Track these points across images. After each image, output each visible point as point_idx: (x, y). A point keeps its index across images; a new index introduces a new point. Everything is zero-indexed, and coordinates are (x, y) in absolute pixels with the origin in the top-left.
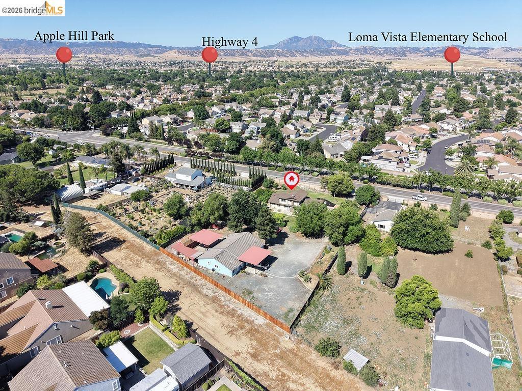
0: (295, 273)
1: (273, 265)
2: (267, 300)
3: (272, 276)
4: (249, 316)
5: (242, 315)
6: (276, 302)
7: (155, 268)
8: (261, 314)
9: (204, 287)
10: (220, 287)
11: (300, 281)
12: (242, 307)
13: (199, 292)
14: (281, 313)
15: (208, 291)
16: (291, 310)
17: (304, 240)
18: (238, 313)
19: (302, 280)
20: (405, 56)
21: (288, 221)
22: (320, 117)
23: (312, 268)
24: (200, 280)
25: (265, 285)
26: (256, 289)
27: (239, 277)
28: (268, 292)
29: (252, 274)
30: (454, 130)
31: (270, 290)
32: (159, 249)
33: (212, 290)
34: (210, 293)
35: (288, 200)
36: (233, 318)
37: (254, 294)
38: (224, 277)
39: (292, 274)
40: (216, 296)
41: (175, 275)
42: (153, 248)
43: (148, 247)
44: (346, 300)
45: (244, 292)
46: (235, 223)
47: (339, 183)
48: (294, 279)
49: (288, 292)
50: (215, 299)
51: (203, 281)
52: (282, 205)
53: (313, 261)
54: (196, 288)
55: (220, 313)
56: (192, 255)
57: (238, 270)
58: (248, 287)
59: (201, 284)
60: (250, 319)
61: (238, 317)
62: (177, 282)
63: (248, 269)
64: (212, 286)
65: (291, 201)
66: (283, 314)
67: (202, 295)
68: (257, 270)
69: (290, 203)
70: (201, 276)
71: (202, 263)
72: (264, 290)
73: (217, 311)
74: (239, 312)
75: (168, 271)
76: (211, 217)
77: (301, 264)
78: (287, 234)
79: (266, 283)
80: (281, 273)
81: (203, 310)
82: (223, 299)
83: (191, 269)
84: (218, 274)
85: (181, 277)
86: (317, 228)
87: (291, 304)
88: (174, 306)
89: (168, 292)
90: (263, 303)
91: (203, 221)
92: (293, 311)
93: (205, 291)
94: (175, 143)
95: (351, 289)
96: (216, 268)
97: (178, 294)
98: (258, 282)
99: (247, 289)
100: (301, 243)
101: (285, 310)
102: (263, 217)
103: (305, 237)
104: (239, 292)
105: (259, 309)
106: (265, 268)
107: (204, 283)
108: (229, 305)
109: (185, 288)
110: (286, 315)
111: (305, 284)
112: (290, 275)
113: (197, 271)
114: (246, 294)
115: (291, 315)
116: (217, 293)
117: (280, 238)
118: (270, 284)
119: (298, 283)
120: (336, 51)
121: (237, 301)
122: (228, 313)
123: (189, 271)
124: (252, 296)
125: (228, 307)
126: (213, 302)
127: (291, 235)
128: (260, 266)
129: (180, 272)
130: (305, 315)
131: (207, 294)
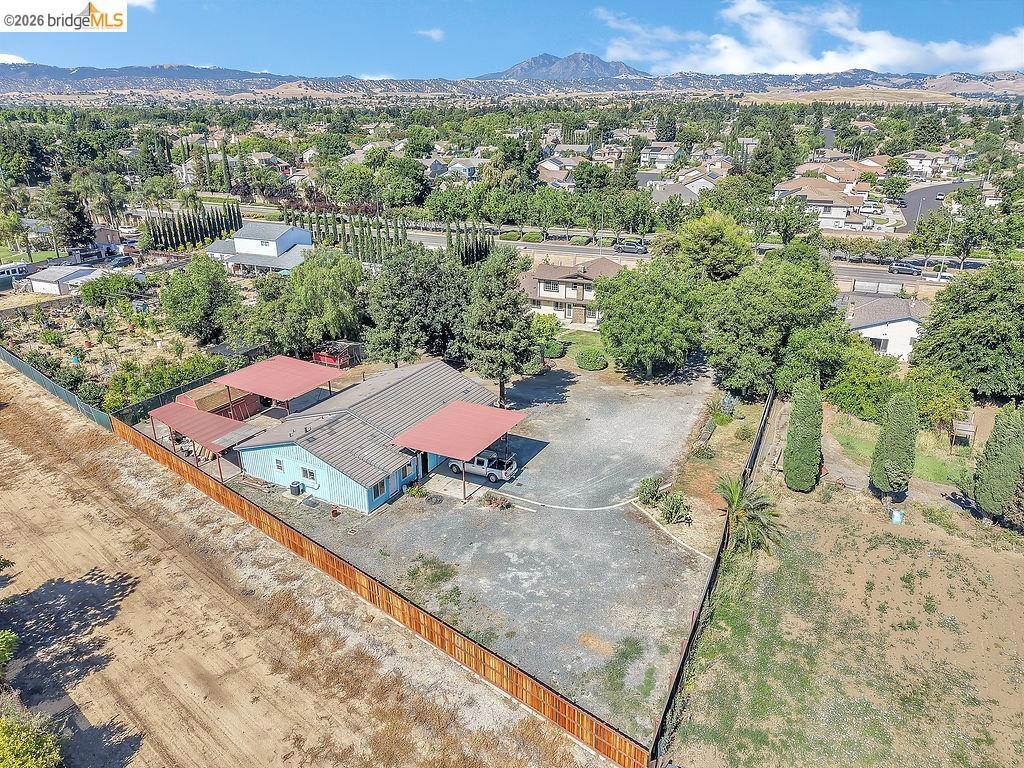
0: (622, 489)
1: (532, 468)
2: (515, 605)
3: (531, 506)
4: (435, 686)
5: (398, 680)
6: (559, 614)
7: (69, 490)
8: (491, 674)
9: (244, 556)
10: (311, 555)
11: (644, 520)
12: (400, 643)
13: (220, 577)
14: (587, 664)
15: (259, 572)
16: (631, 649)
17: (631, 388)
18: (383, 671)
19: (654, 514)
20: (765, 90)
21: (570, 343)
22: (616, 157)
23: (682, 472)
24: (236, 529)
25: (505, 542)
26: (468, 557)
27: (400, 512)
28: (520, 567)
29: (453, 501)
30: (936, 172)
31: (529, 561)
32: (110, 427)
33: (277, 566)
34: (265, 583)
35: (566, 284)
36: (356, 703)
37: (460, 580)
38: (335, 514)
39: (609, 493)
40: (291, 592)
41: (139, 513)
42: (93, 425)
43: (75, 421)
44: (861, 591)
45: (414, 574)
46: (390, 334)
47: (714, 241)
48: (618, 514)
49: (605, 565)
50: (281, 610)
51: (248, 534)
52: (548, 302)
53: (679, 450)
54: (208, 563)
55: (297, 677)
56: (216, 437)
57: (393, 486)
58: (433, 551)
59: (237, 545)
60: (440, 701)
61: (381, 692)
62: (134, 541)
63: (438, 484)
64: (280, 552)
65: (575, 285)
66: (596, 672)
67: (231, 591)
68: (471, 487)
69: (572, 294)
70: (242, 513)
71: (257, 464)
72: (500, 562)
73: (278, 666)
74: (386, 668)
75: (119, 499)
76: (310, 323)
77: (638, 459)
78: (573, 376)
79: (508, 533)
80: (565, 491)
81: (213, 664)
82: (318, 608)
83: (206, 489)
84: (315, 504)
85: (163, 519)
86: (679, 343)
87: (625, 620)
88: (79, 651)
89: (81, 583)
90: (497, 618)
91: (282, 334)
92: (639, 651)
93: (243, 575)
94: (259, 199)
95: (863, 545)
96: (307, 482)
97: (124, 588)
98: (474, 531)
99: (429, 557)
100: (624, 398)
101: (605, 650)
102: (490, 298)
103: (632, 381)
104: (395, 574)
105: (480, 650)
106: (502, 474)
107: (248, 542)
108: (344, 632)
109: (163, 564)
110: (614, 672)
111: (666, 529)
112: (601, 498)
113: (229, 494)
114: (422, 578)
115: (634, 674)
116: (297, 578)
117: (550, 386)
118: (526, 535)
119: (639, 527)
120: (627, 82)
121: (379, 614)
122: (334, 674)
123: (200, 495)
124: (448, 586)
125: (339, 643)
126: (273, 620)
127: (585, 379)
128: (483, 470)
129: (165, 502)
130: (703, 670)
131: (252, 584)
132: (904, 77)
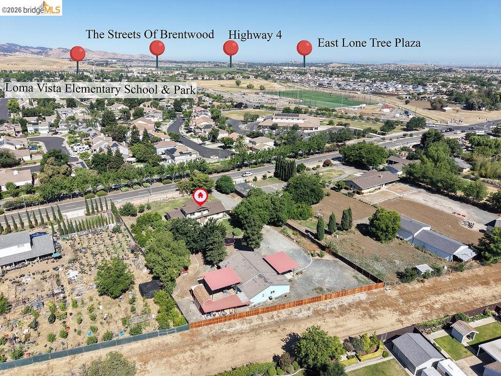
132: (35, 48)
